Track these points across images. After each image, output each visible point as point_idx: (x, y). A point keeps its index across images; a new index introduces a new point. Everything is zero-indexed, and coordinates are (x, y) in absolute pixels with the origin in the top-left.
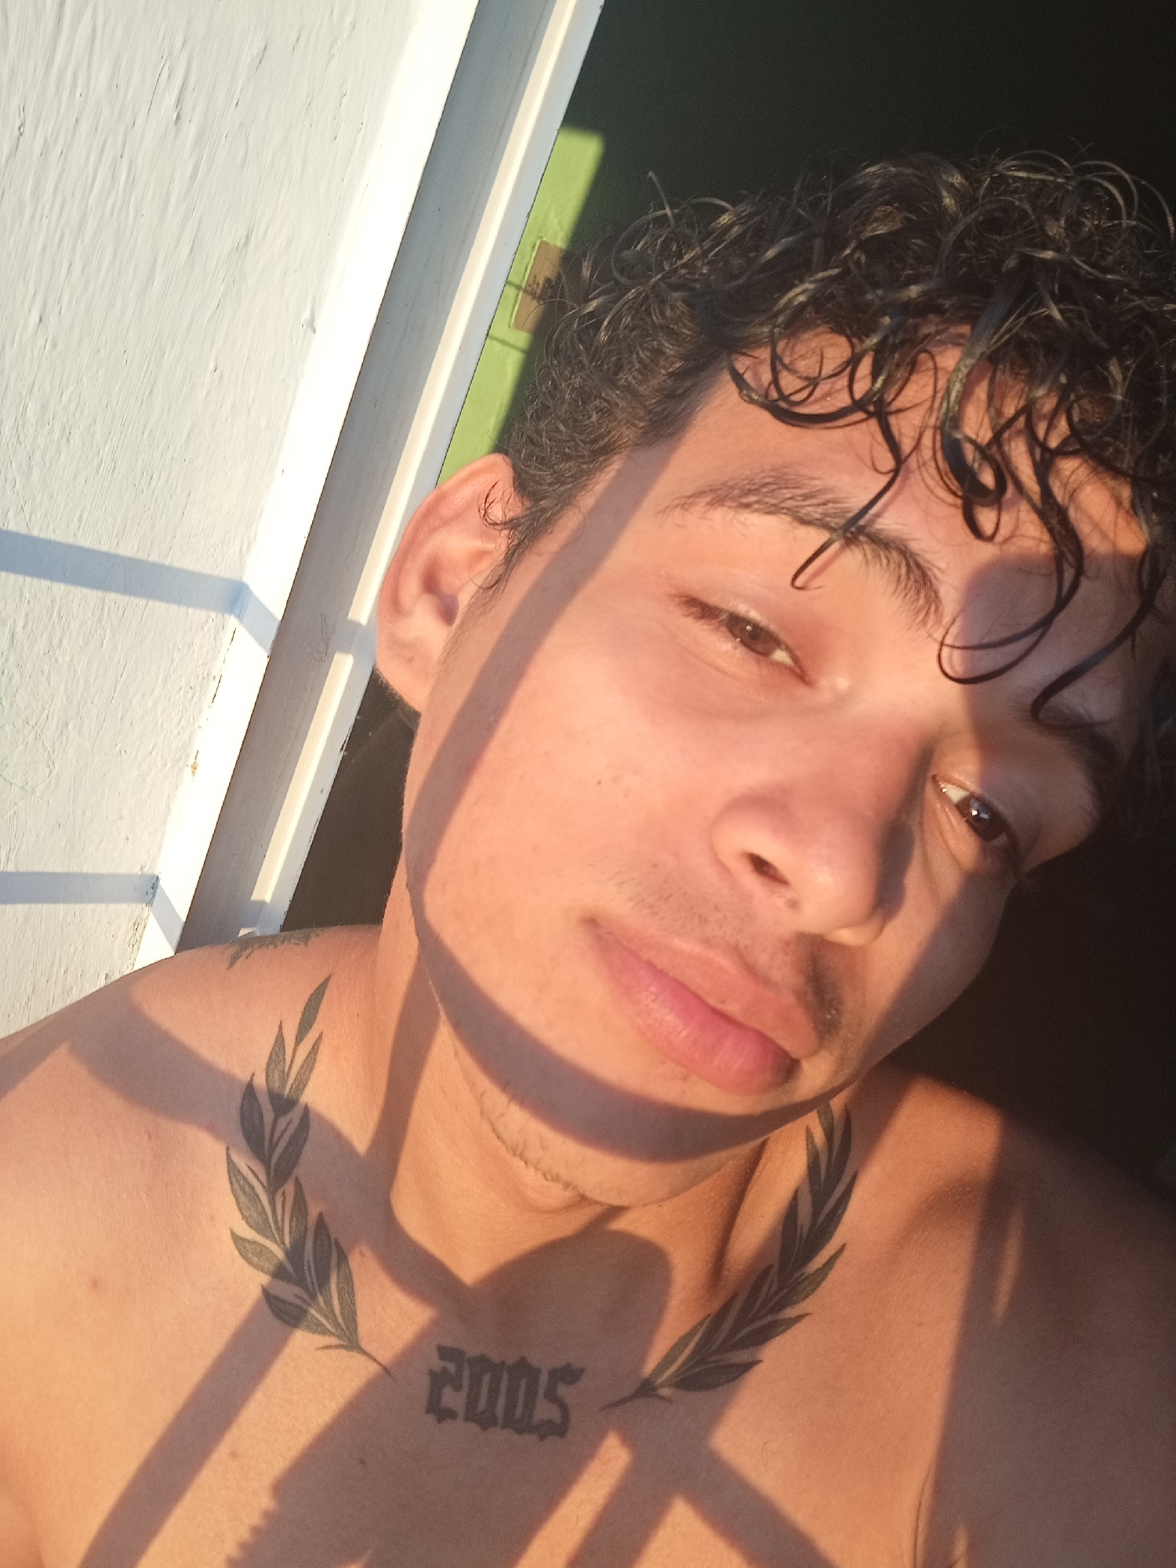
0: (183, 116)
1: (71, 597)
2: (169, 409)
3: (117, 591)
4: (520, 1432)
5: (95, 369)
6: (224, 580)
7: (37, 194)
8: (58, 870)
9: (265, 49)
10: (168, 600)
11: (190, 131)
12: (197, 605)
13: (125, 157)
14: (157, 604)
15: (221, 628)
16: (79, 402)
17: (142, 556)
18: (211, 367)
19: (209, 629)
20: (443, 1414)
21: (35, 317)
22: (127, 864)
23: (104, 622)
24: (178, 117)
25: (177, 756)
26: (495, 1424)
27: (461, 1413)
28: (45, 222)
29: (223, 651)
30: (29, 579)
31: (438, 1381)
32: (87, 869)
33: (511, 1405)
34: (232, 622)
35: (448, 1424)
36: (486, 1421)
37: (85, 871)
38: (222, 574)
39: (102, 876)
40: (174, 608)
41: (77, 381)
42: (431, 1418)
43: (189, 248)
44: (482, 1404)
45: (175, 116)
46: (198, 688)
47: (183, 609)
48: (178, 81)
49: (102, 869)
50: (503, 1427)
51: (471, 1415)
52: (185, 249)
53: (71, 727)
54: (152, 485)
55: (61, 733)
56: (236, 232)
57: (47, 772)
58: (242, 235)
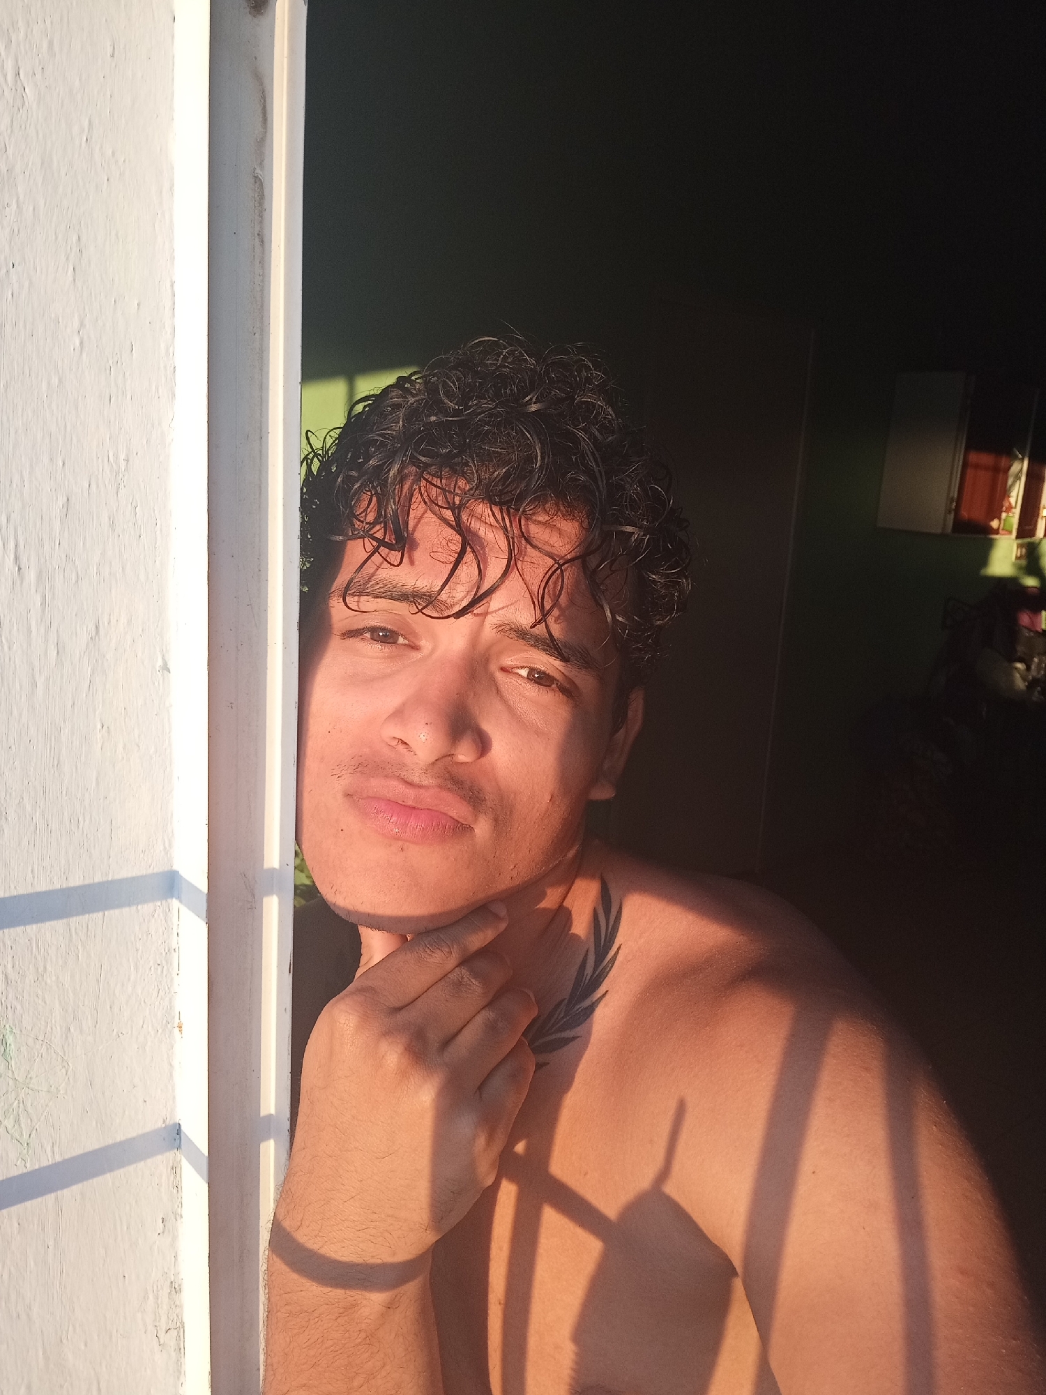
0: (22, 568)
1: (43, 931)
2: (76, 769)
3: (78, 914)
5: (11, 762)
6: (158, 874)
8: (97, 1146)
9: (68, 500)
10: (120, 906)
11: (31, 576)
12: (145, 901)
14: (112, 912)
15: (167, 911)
16: (6, 790)
17: (88, 881)
18: (99, 726)
19: (159, 915)
22: (152, 1122)
23: (74, 940)
24: (20, 569)
25: (164, 1023)
29: (175, 927)
30: (7, 932)
32: (120, 1137)
34: (175, 903)
37: (118, 1140)
38: (156, 870)
39: (134, 1139)
40: (126, 910)
43: (56, 652)
45: (17, 569)
46: (164, 962)
47: (134, 908)
48: (12, 544)
49: (132, 1133)
53: (72, 1029)
54: (81, 827)
55: (67, 1037)
56: (87, 628)
57: (64, 1071)
58: (92, 627)
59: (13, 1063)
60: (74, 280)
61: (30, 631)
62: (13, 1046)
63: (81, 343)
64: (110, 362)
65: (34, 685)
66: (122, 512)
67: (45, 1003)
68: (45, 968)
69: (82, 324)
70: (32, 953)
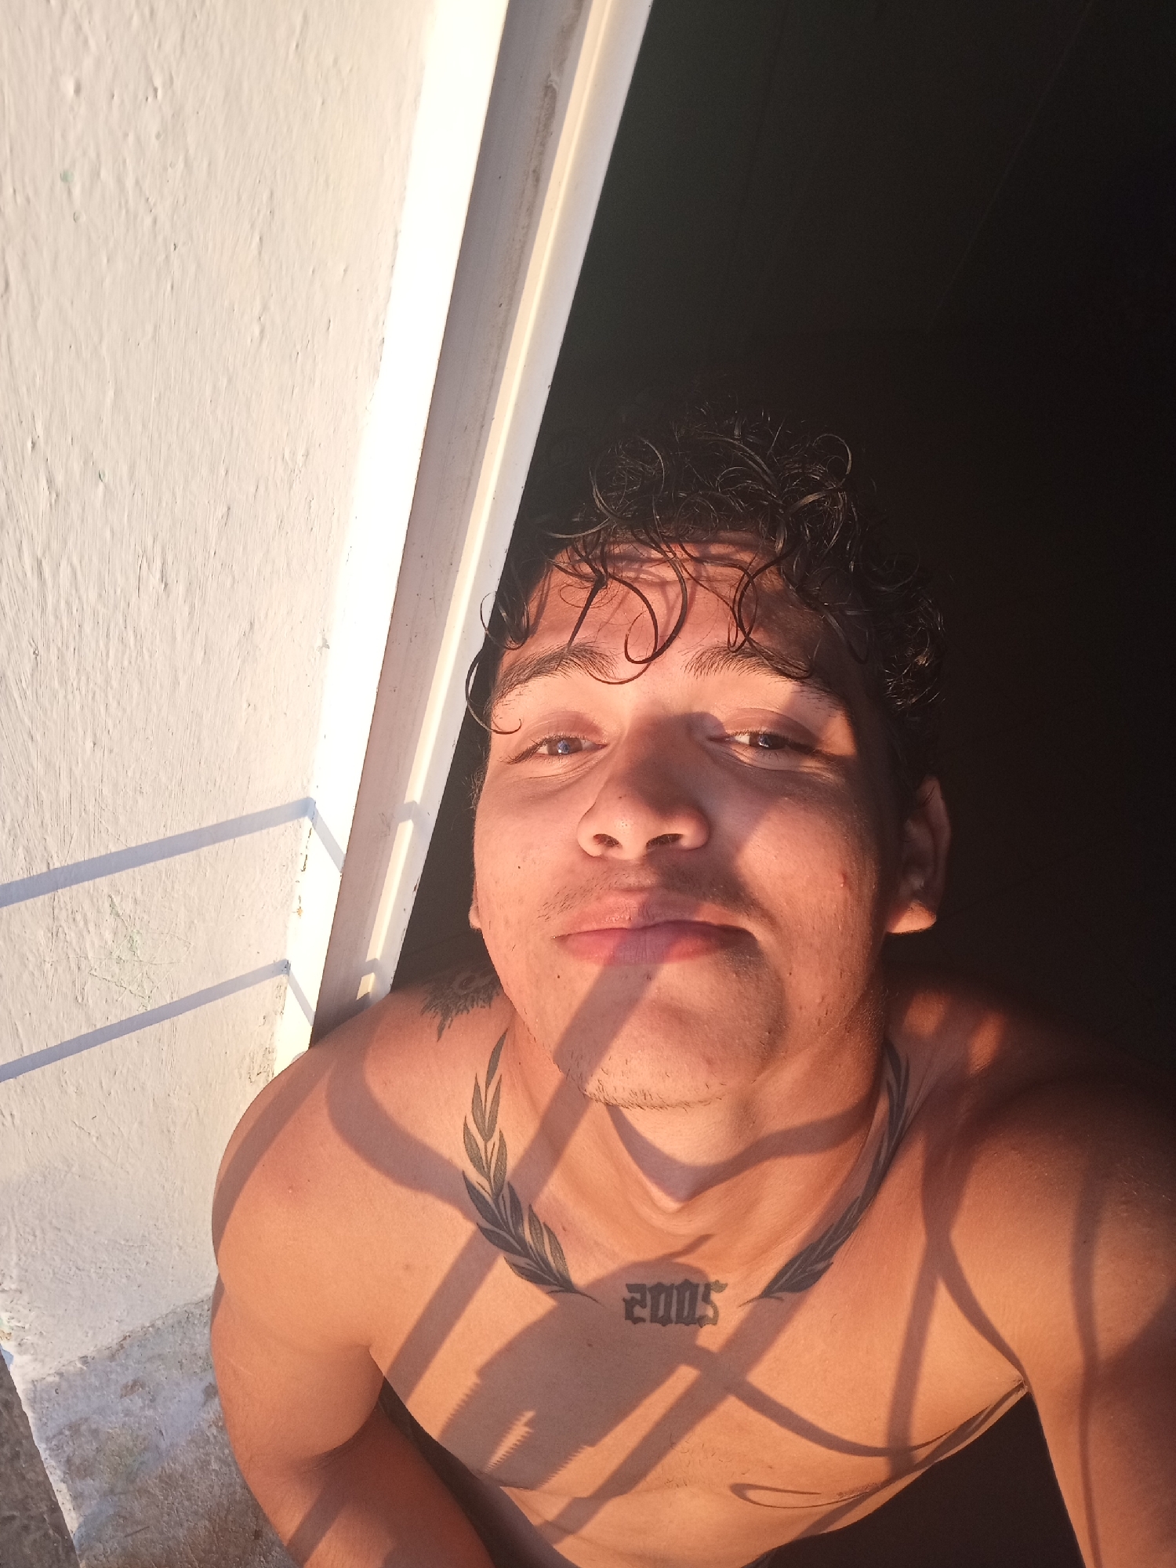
0: (169, 581)
1: (173, 864)
2: (217, 742)
3: (208, 844)
4: (687, 1325)
5: (148, 749)
6: (292, 803)
7: (64, 682)
9: (229, 509)
11: (179, 590)
13: (128, 627)
14: (242, 838)
15: (298, 827)
16: (142, 771)
17: (221, 820)
18: (245, 705)
19: (289, 833)
20: (637, 1320)
21: (89, 745)
24: (166, 585)
25: (284, 901)
26: (671, 1322)
27: (648, 1318)
28: (77, 693)
30: (136, 869)
31: (630, 1304)
32: (232, 977)
33: (680, 1310)
34: (307, 822)
35: (640, 1325)
36: (665, 1321)
40: (257, 834)
41: (137, 761)
42: (629, 1322)
43: (203, 653)
44: (661, 1313)
45: (163, 586)
46: (290, 864)
47: (264, 832)
48: (158, 563)
49: (243, 973)
50: (676, 1323)
51: (654, 1319)
52: (199, 655)
53: (196, 922)
54: (217, 785)
55: (190, 927)
56: (240, 626)
57: (186, 949)
58: (246, 626)
59: (139, 952)
60: (260, 253)
61: (174, 639)
62: (139, 942)
63: (262, 332)
64: (298, 347)
65: (176, 682)
66: (294, 509)
67: (172, 910)
68: (173, 888)
69: (265, 307)
70: (161, 880)
